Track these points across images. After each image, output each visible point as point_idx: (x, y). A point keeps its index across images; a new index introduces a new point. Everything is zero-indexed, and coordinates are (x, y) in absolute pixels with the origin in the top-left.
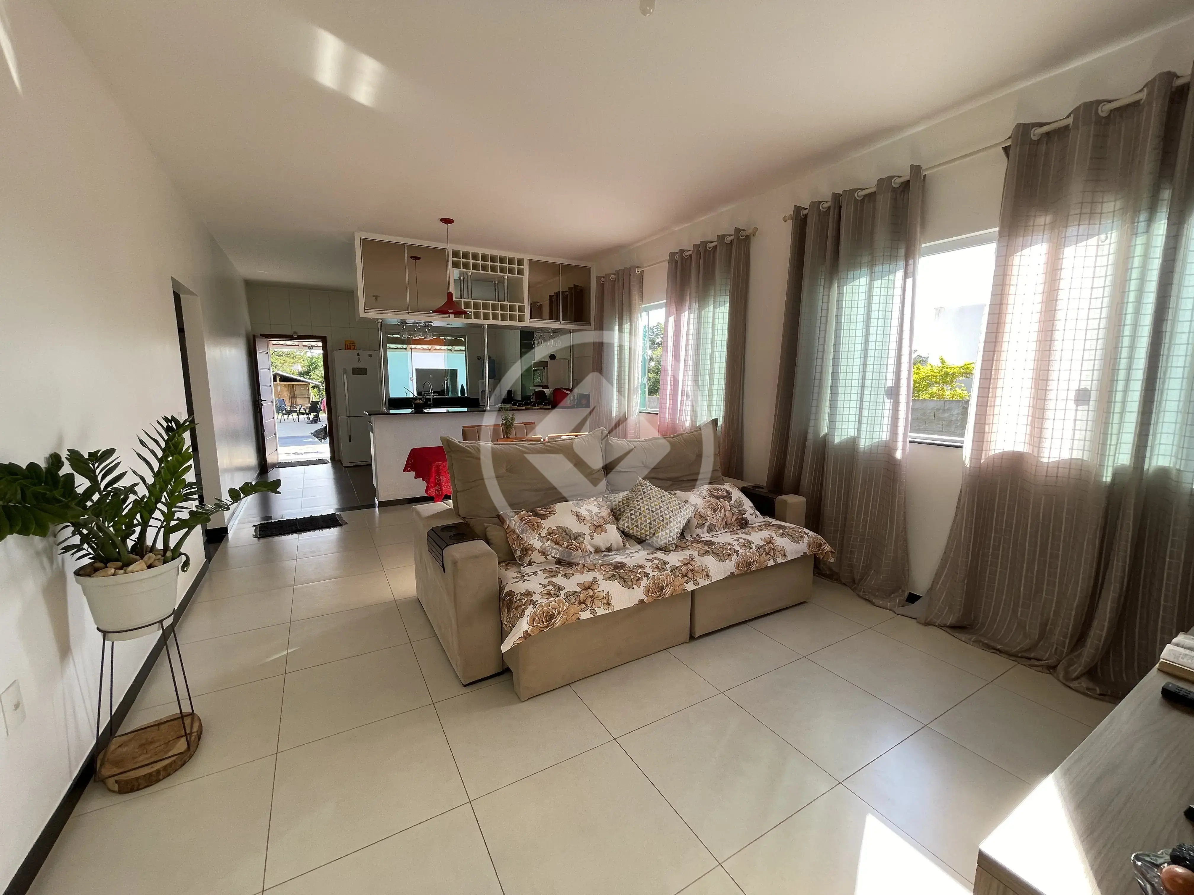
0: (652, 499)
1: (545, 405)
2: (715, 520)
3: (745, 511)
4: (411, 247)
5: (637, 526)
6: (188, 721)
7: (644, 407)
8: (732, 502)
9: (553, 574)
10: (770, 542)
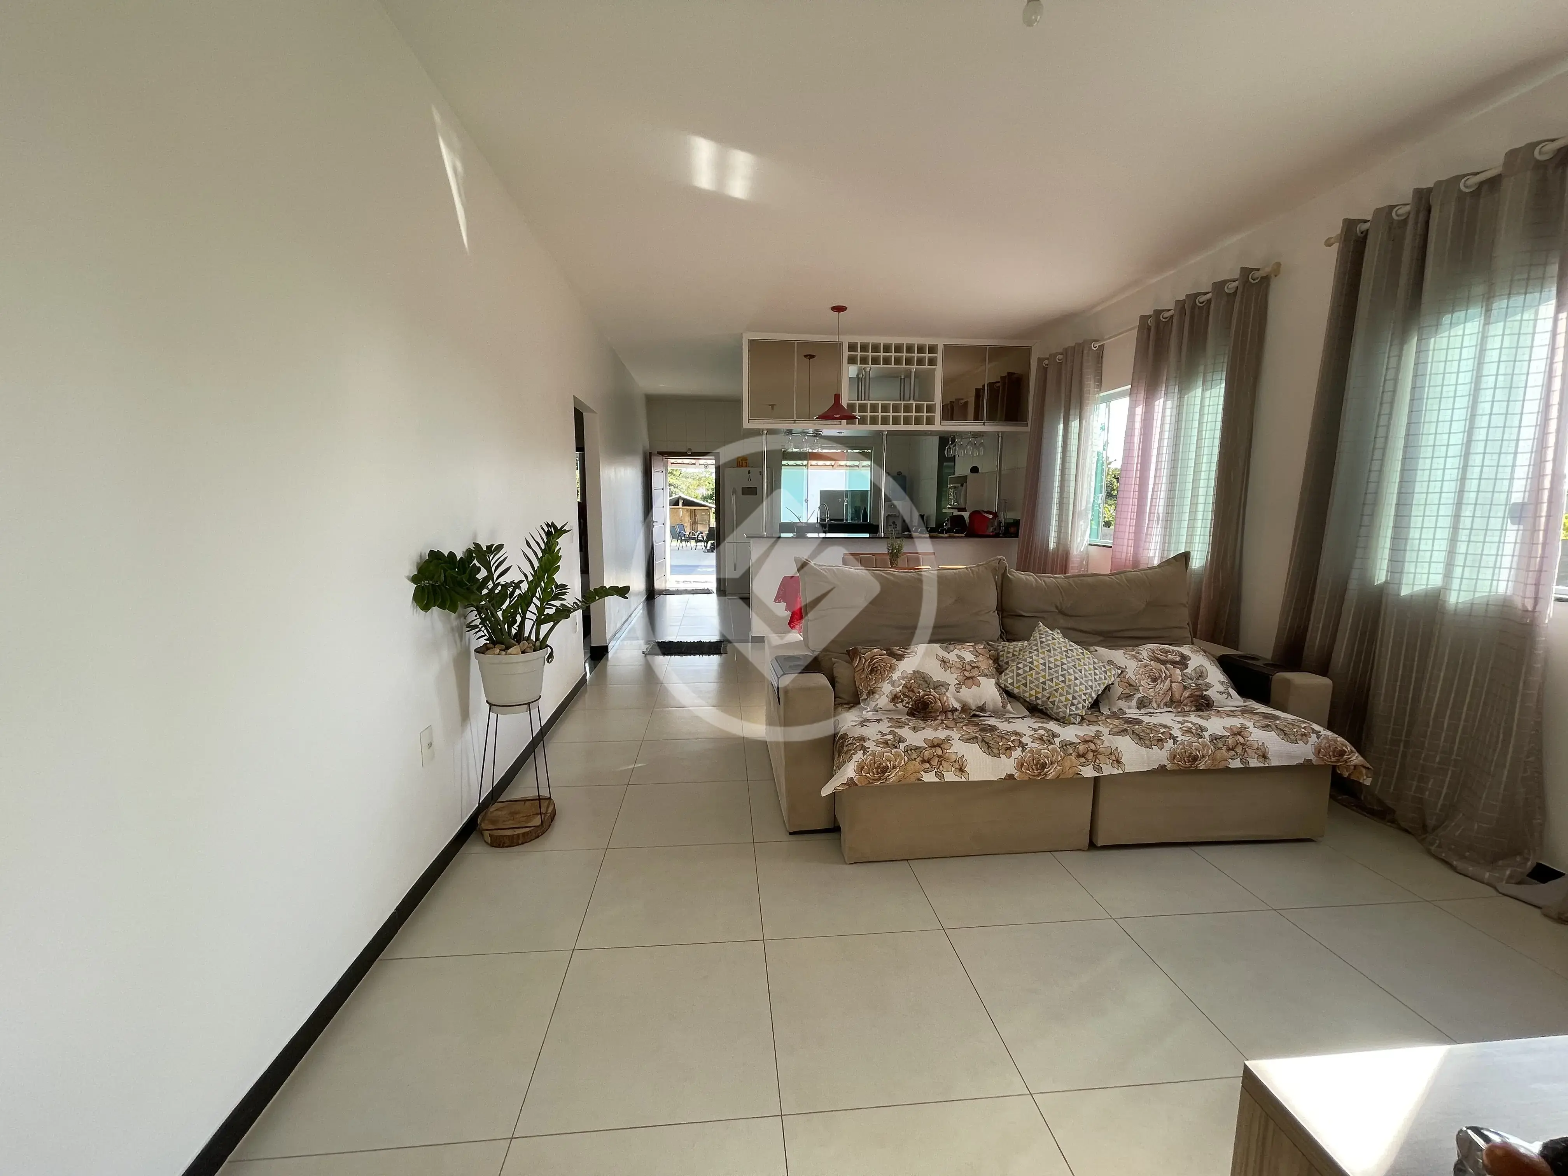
0: (1052, 652)
1: (956, 533)
2: (1151, 692)
3: (1209, 686)
4: (802, 344)
5: (1025, 685)
6: (544, 804)
7: (1097, 539)
8: (1188, 671)
9: (901, 724)
10: (1239, 734)
